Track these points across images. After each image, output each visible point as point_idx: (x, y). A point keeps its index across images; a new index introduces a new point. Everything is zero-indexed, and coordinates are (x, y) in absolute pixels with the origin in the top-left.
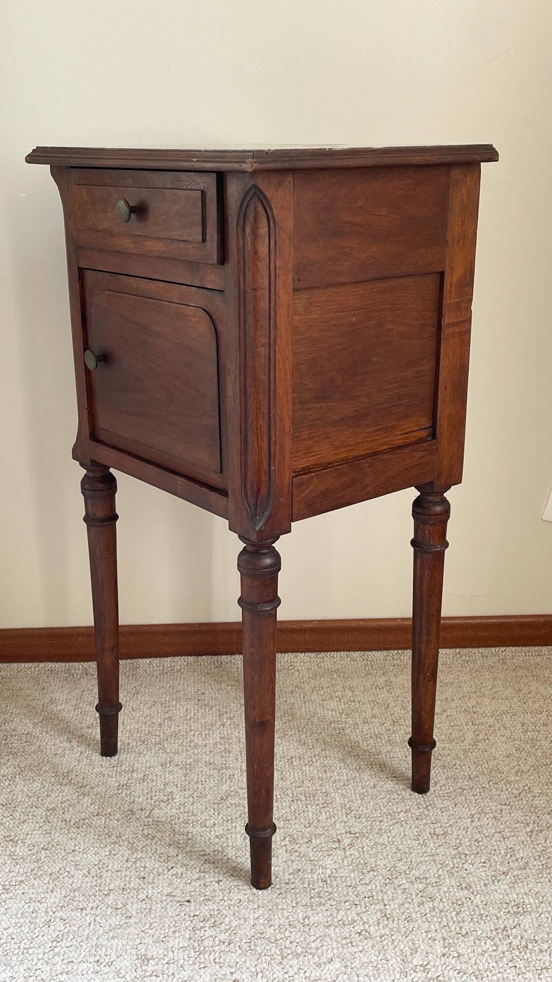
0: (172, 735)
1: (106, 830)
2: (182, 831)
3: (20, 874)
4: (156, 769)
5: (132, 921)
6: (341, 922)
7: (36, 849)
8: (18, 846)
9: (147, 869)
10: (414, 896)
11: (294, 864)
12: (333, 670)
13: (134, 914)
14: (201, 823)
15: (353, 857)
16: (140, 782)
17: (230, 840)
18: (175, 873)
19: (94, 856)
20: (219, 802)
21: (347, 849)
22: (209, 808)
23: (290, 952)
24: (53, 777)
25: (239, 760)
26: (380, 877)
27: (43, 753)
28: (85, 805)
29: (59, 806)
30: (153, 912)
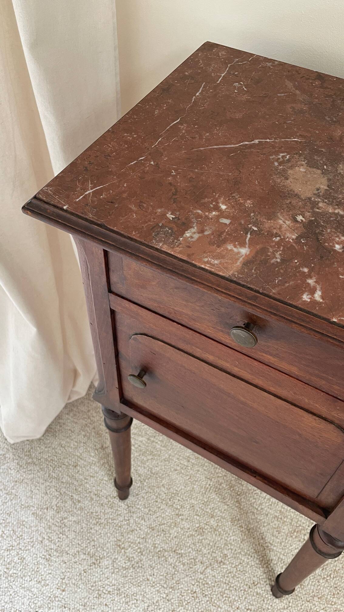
1: (173, 571)
2: (216, 602)
3: (111, 585)
4: (227, 524)
7: (129, 564)
8: (121, 554)
14: (231, 601)
16: (212, 531)
19: (156, 593)
20: (251, 586)
22: (242, 588)
25: (283, 544)
27: (169, 464)
28: (172, 536)
29: (157, 527)
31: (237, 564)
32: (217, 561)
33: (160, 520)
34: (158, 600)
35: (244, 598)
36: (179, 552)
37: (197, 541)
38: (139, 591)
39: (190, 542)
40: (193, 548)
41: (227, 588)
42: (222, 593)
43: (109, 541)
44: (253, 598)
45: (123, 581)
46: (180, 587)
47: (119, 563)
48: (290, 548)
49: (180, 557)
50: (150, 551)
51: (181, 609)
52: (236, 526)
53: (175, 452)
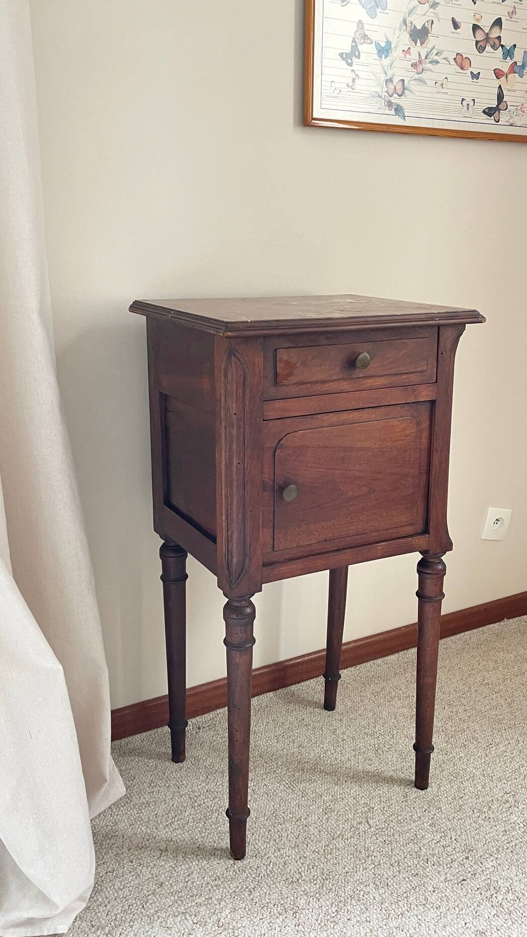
2: (404, 830)
3: (330, 906)
4: (336, 789)
5: (443, 909)
7: (318, 882)
8: (303, 884)
12: (371, 677)
13: (440, 904)
18: (432, 863)
25: (382, 762)
30: (450, 897)
31: (379, 799)
38: (354, 885)
42: (399, 822)
44: (417, 803)
45: (333, 895)
47: (312, 890)
49: (343, 837)
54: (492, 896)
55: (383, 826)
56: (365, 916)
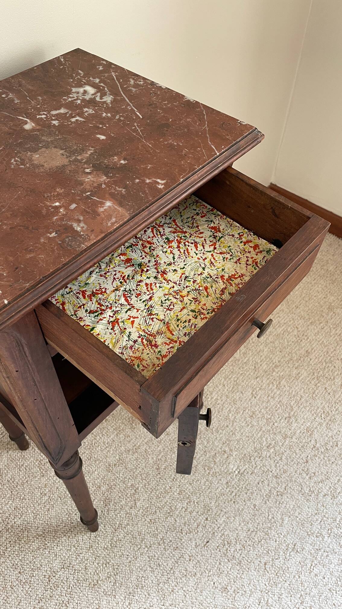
0: (90, 447)
1: (130, 536)
2: (162, 505)
3: (124, 600)
6: (267, 496)
7: (112, 578)
8: (102, 585)
9: (173, 541)
10: (276, 458)
11: (222, 480)
13: (195, 571)
15: (237, 456)
16: (110, 491)
17: (187, 491)
18: (185, 532)
19: (142, 556)
21: (232, 454)
22: (158, 480)
23: (267, 530)
24: (65, 526)
25: (137, 437)
26: (257, 459)
27: (41, 515)
28: (102, 530)
29: (91, 542)
30: (201, 562)
31: (141, 478)
32: (134, 494)
33: (86, 537)
34: (148, 556)
35: (165, 481)
36: (117, 525)
37: (114, 507)
38: (137, 573)
39: (113, 514)
40: (118, 512)
41: (155, 491)
42: (158, 497)
43: (86, 595)
44: (167, 473)
45: (124, 588)
46: (144, 533)
47: (109, 589)
48: (142, 432)
49: (122, 527)
50: (108, 555)
51: (160, 536)
52: (113, 469)
53: (32, 505)
54: (227, 550)
55: (147, 505)
56: (149, 602)
